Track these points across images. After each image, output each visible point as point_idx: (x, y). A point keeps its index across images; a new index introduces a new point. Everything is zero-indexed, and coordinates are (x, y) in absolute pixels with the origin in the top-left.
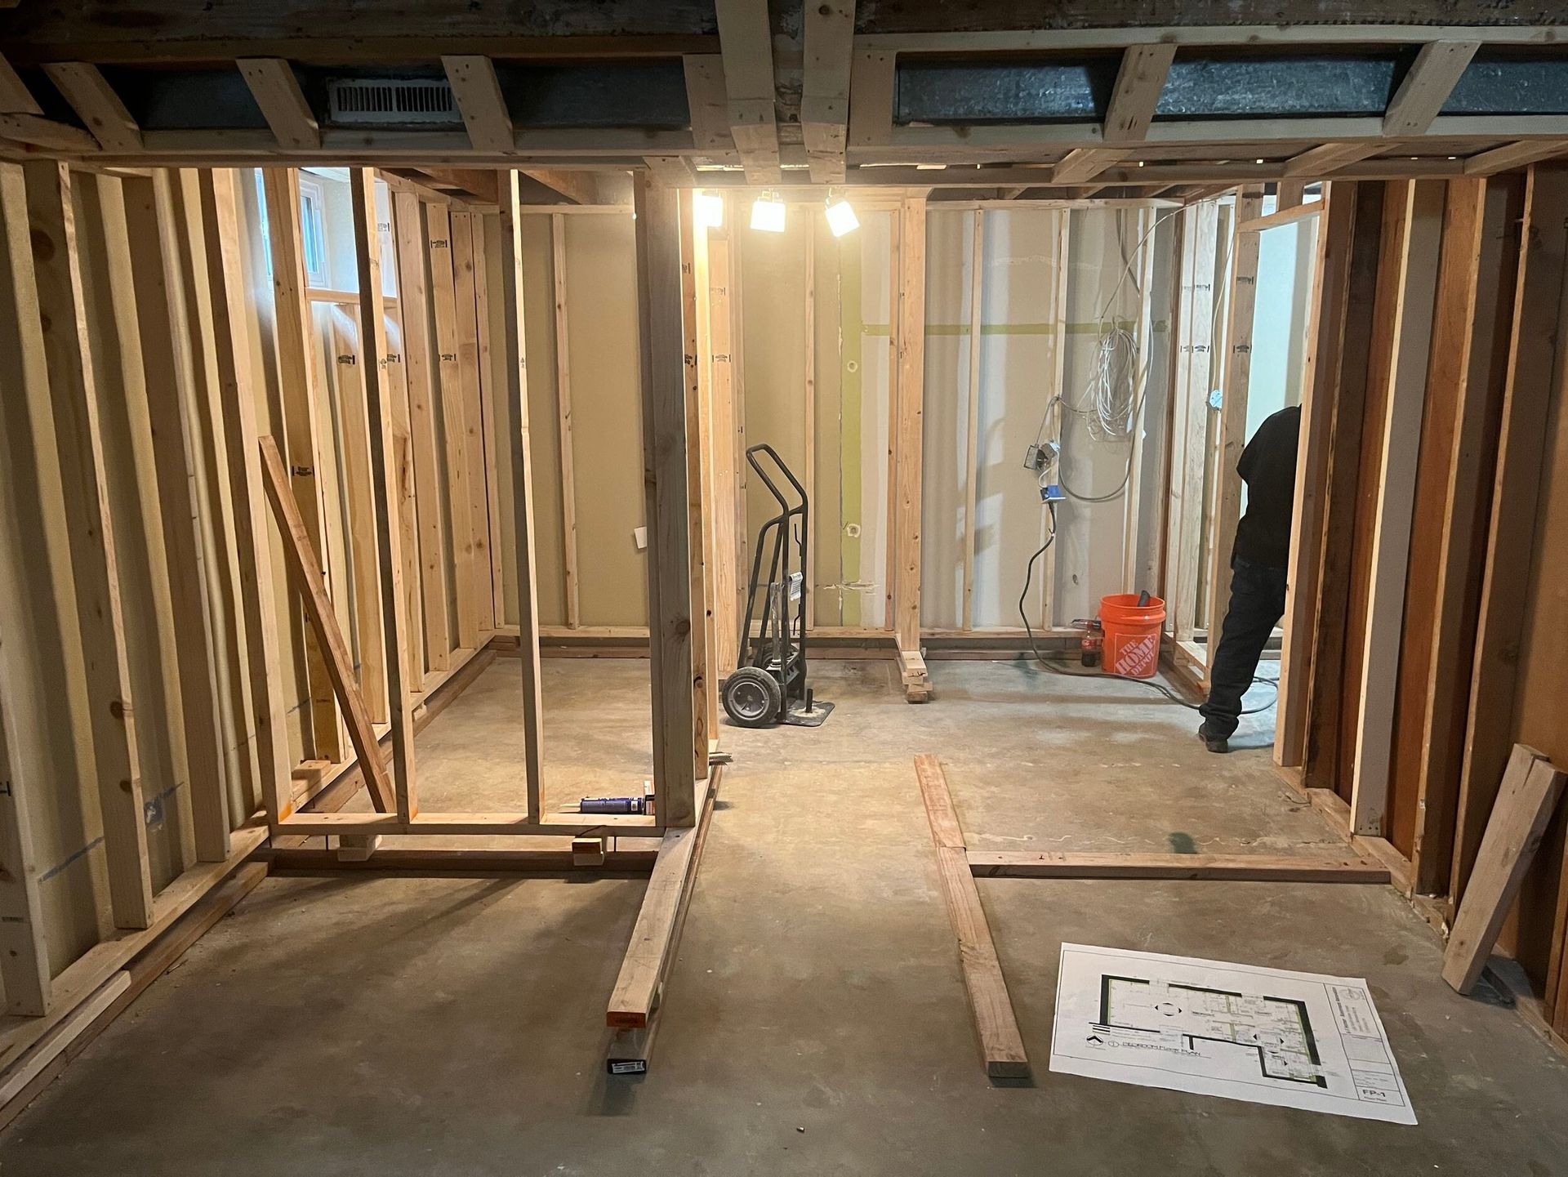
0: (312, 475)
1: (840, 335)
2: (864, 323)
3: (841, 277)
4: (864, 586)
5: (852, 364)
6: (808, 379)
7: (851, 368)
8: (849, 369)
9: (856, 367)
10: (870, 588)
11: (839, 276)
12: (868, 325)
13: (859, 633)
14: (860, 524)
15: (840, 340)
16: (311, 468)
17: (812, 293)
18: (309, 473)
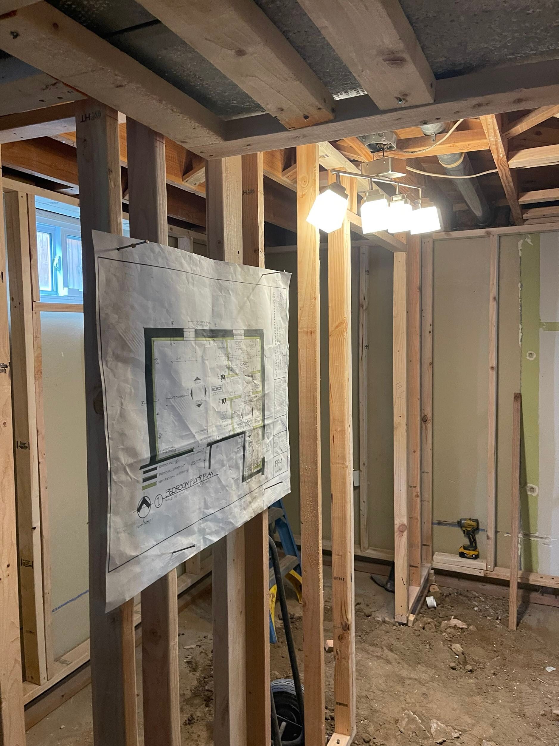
0: (28, 449)
1: (520, 331)
2: (541, 321)
3: (521, 285)
4: (541, 538)
5: (531, 354)
6: (491, 365)
7: (530, 357)
8: (528, 358)
9: (535, 356)
10: (547, 540)
11: (520, 285)
12: (545, 323)
13: (537, 581)
14: (538, 485)
15: (521, 334)
16: (28, 443)
17: (495, 298)
18: (27, 447)
